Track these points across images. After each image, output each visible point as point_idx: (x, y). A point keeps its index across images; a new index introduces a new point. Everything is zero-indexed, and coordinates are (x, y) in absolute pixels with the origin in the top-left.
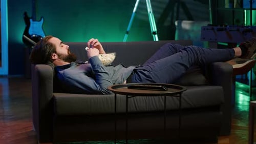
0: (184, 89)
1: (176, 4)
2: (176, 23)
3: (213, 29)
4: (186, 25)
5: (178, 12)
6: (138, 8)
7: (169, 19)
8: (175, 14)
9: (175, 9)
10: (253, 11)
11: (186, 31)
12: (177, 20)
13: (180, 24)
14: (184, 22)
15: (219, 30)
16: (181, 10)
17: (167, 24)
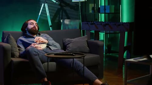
0: (85, 55)
1: (61, 11)
2: (62, 21)
3: (88, 24)
4: (67, 22)
5: (62, 15)
6: (42, 13)
7: (57, 18)
8: (61, 16)
9: (61, 13)
10: (106, 14)
11: (67, 25)
12: (62, 19)
13: (63, 21)
14: (66, 20)
15: (91, 24)
16: (64, 14)
17: (56, 21)
